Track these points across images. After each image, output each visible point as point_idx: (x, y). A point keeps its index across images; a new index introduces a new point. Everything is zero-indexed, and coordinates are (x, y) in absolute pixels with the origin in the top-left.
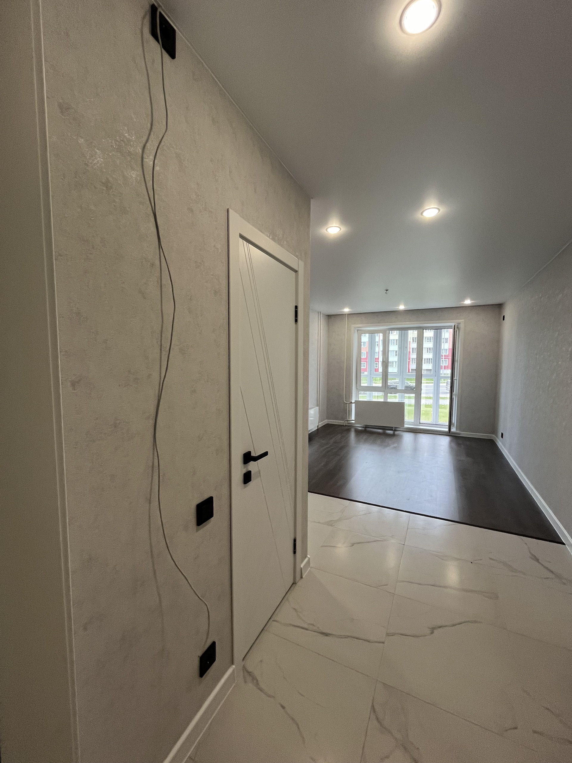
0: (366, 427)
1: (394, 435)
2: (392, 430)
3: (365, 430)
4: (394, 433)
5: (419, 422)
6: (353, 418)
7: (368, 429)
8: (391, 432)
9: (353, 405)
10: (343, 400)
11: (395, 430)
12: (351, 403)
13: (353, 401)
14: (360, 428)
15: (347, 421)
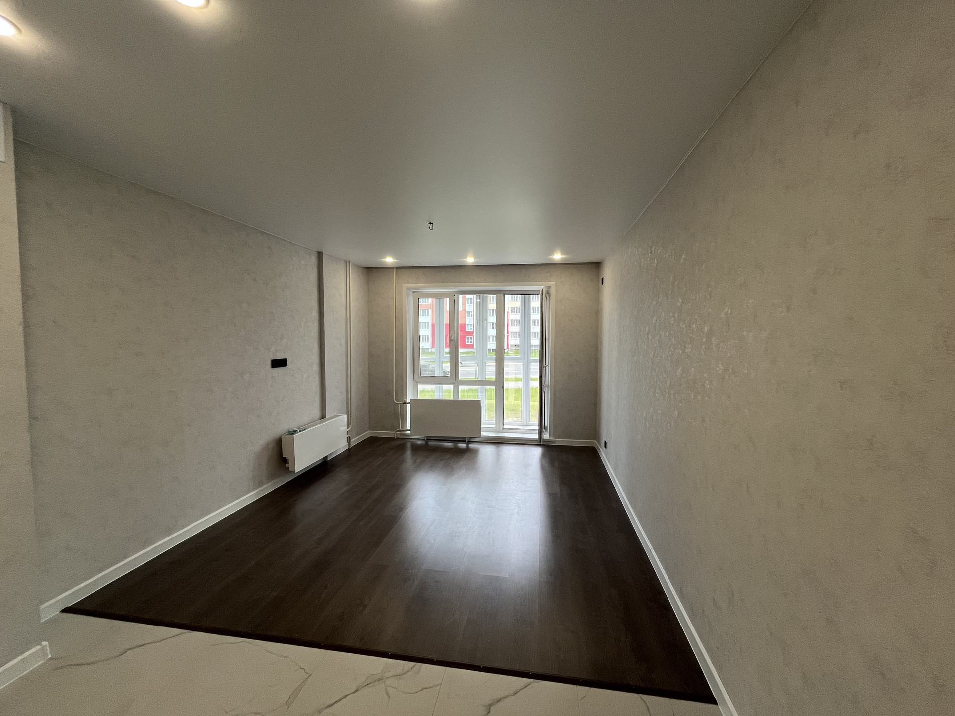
0: (429, 439)
1: (467, 450)
2: (464, 441)
3: (427, 443)
4: (467, 446)
5: (501, 428)
6: (409, 427)
7: (431, 443)
8: (463, 445)
9: (409, 406)
10: (394, 400)
11: (470, 442)
12: (405, 403)
13: (408, 401)
14: (419, 442)
15: (401, 431)
